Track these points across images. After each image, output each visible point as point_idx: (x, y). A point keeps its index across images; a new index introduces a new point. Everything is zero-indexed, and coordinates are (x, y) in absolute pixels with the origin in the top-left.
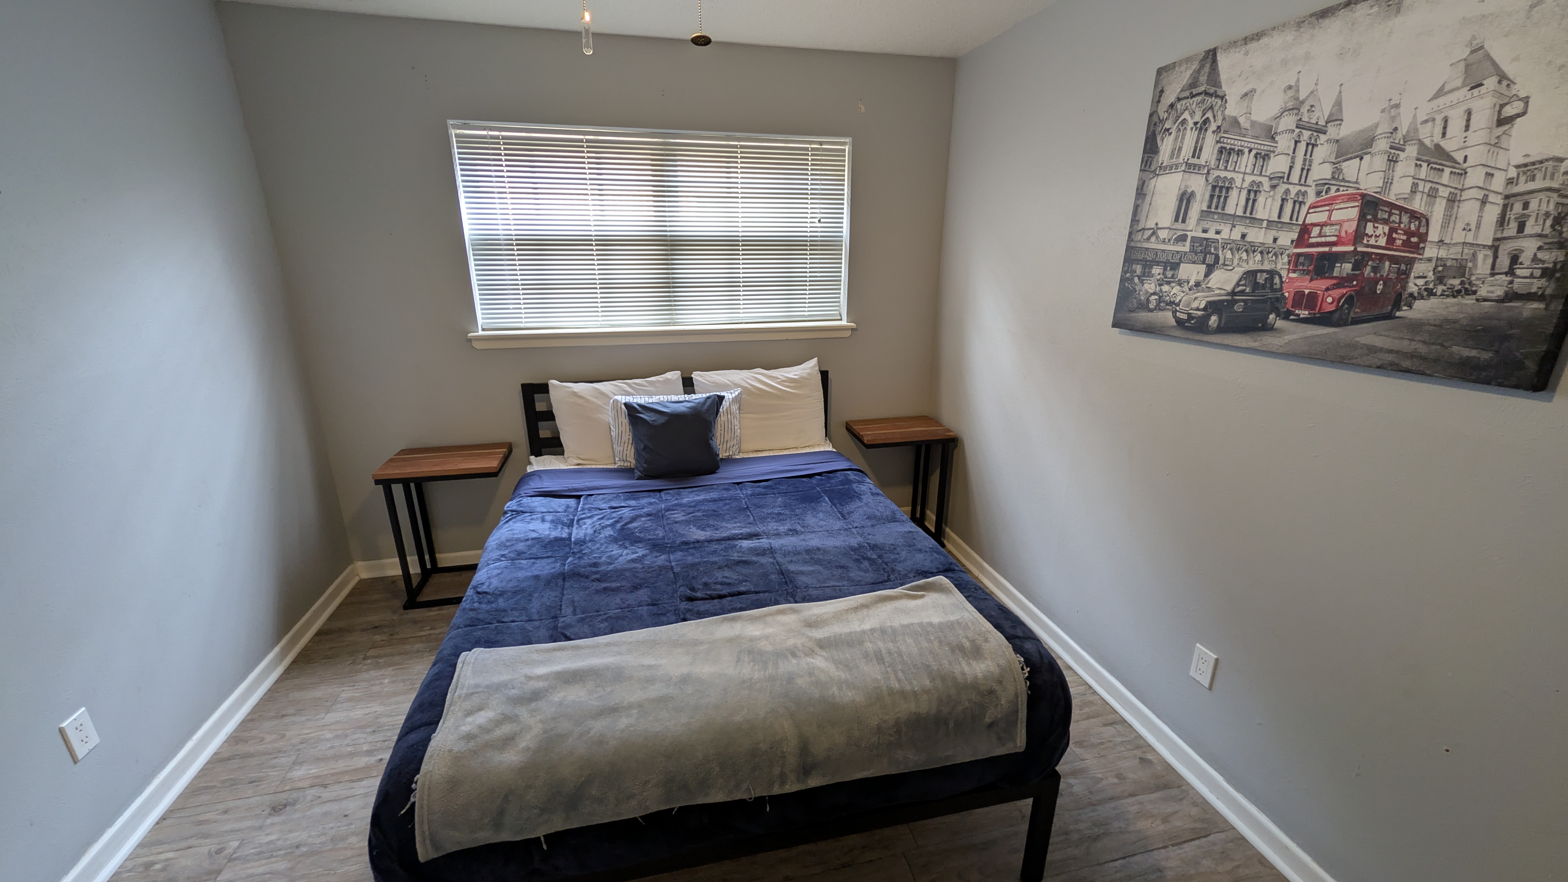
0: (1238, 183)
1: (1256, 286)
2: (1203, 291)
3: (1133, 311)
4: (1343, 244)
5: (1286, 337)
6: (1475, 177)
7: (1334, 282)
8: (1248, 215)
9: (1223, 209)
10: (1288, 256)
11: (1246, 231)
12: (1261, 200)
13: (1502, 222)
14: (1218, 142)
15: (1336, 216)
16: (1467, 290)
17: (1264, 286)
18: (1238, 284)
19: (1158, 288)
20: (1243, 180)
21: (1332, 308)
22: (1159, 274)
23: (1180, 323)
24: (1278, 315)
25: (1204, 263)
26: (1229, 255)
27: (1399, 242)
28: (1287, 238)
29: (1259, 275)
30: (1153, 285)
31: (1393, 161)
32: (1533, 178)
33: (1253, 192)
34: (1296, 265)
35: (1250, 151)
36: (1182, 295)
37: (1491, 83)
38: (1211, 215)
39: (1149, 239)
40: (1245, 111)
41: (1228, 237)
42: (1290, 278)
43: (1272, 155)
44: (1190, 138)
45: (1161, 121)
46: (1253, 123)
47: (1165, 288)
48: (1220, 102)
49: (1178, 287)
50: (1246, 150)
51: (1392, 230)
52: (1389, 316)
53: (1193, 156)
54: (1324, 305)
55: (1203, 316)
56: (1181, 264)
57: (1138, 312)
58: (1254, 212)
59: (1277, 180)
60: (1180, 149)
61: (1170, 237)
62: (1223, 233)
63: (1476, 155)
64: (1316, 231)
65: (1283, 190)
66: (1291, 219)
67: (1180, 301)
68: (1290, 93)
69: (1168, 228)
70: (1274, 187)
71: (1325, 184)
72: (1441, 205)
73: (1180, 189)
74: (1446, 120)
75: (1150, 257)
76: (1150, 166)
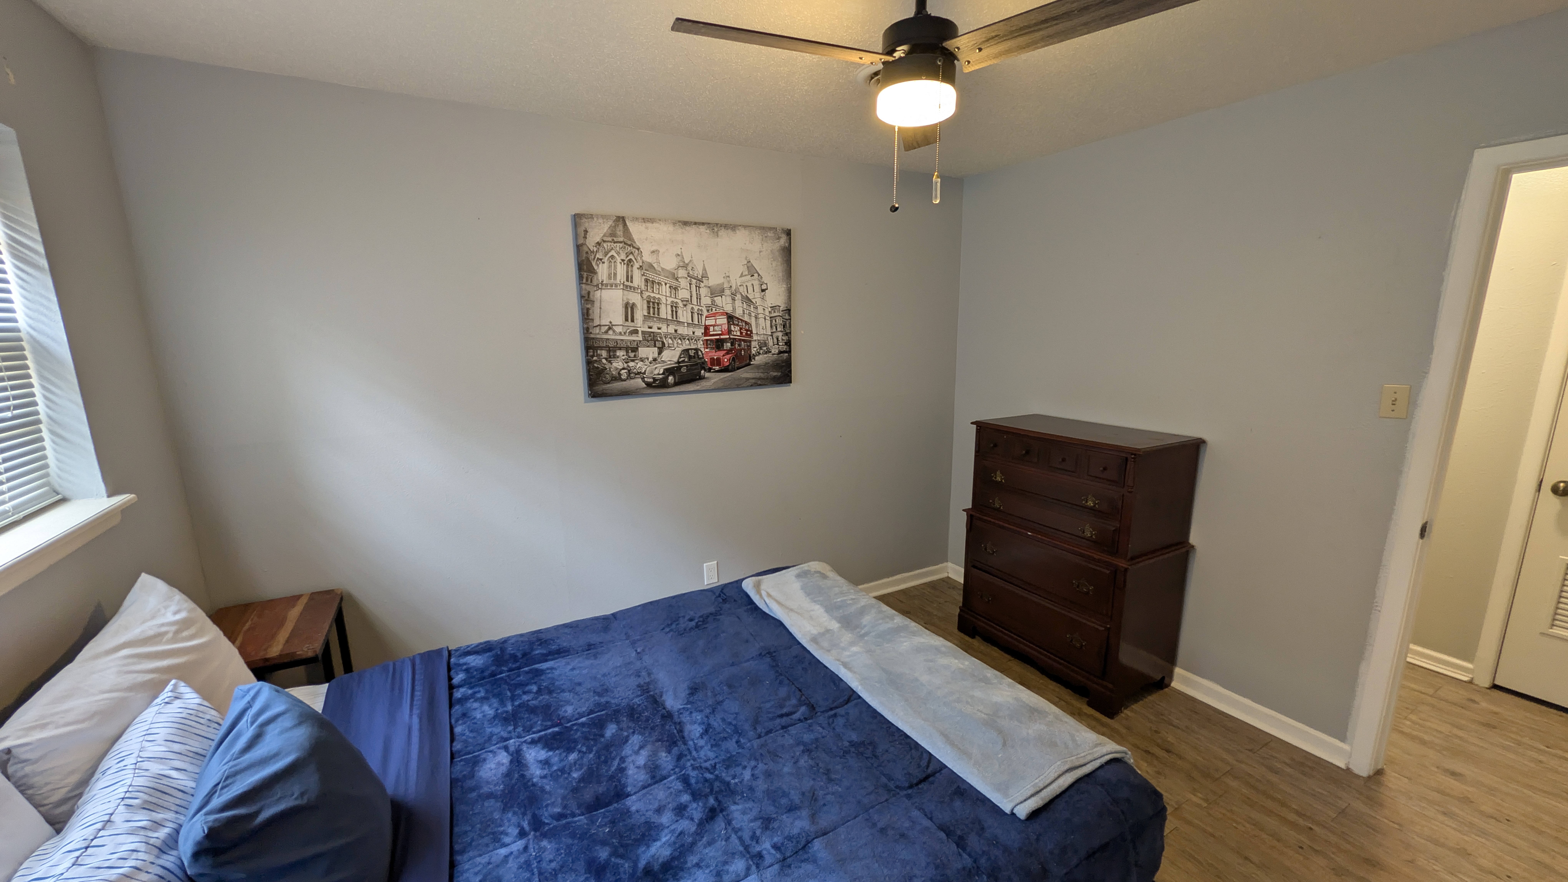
0: (664, 301)
1: (690, 357)
2: (660, 363)
3: (609, 383)
4: (724, 335)
5: (712, 381)
6: (760, 310)
7: (725, 352)
8: (675, 319)
9: (659, 315)
10: (702, 340)
11: (676, 328)
12: (680, 312)
13: (771, 327)
14: (643, 275)
15: (718, 322)
16: (768, 352)
17: (694, 357)
18: (680, 357)
19: (626, 365)
20: (667, 300)
21: (727, 364)
22: (623, 356)
23: (649, 385)
24: (705, 371)
25: (655, 346)
26: (670, 341)
27: (744, 334)
28: (699, 332)
29: (690, 351)
31: (734, 300)
32: (775, 312)
33: (674, 307)
34: (707, 345)
35: (666, 284)
36: (646, 367)
37: (756, 275)
38: (652, 318)
39: (606, 332)
40: (655, 261)
41: (666, 331)
42: (706, 352)
43: (679, 288)
44: (621, 270)
45: (593, 252)
46: (663, 269)
47: (631, 364)
48: (637, 251)
49: (642, 363)
50: (663, 284)
51: (741, 329)
52: (749, 364)
53: (627, 280)
54: (724, 363)
55: (663, 378)
56: (639, 348)
57: (613, 383)
58: (678, 318)
59: (686, 302)
60: (615, 274)
61: (625, 331)
62: (662, 329)
63: (758, 302)
64: (711, 328)
65: (690, 307)
66: (699, 322)
67: (645, 371)
68: (680, 258)
69: (621, 325)
70: (685, 305)
71: (710, 307)
72: (753, 319)
73: (623, 300)
74: (747, 286)
75: (611, 344)
76: (591, 282)
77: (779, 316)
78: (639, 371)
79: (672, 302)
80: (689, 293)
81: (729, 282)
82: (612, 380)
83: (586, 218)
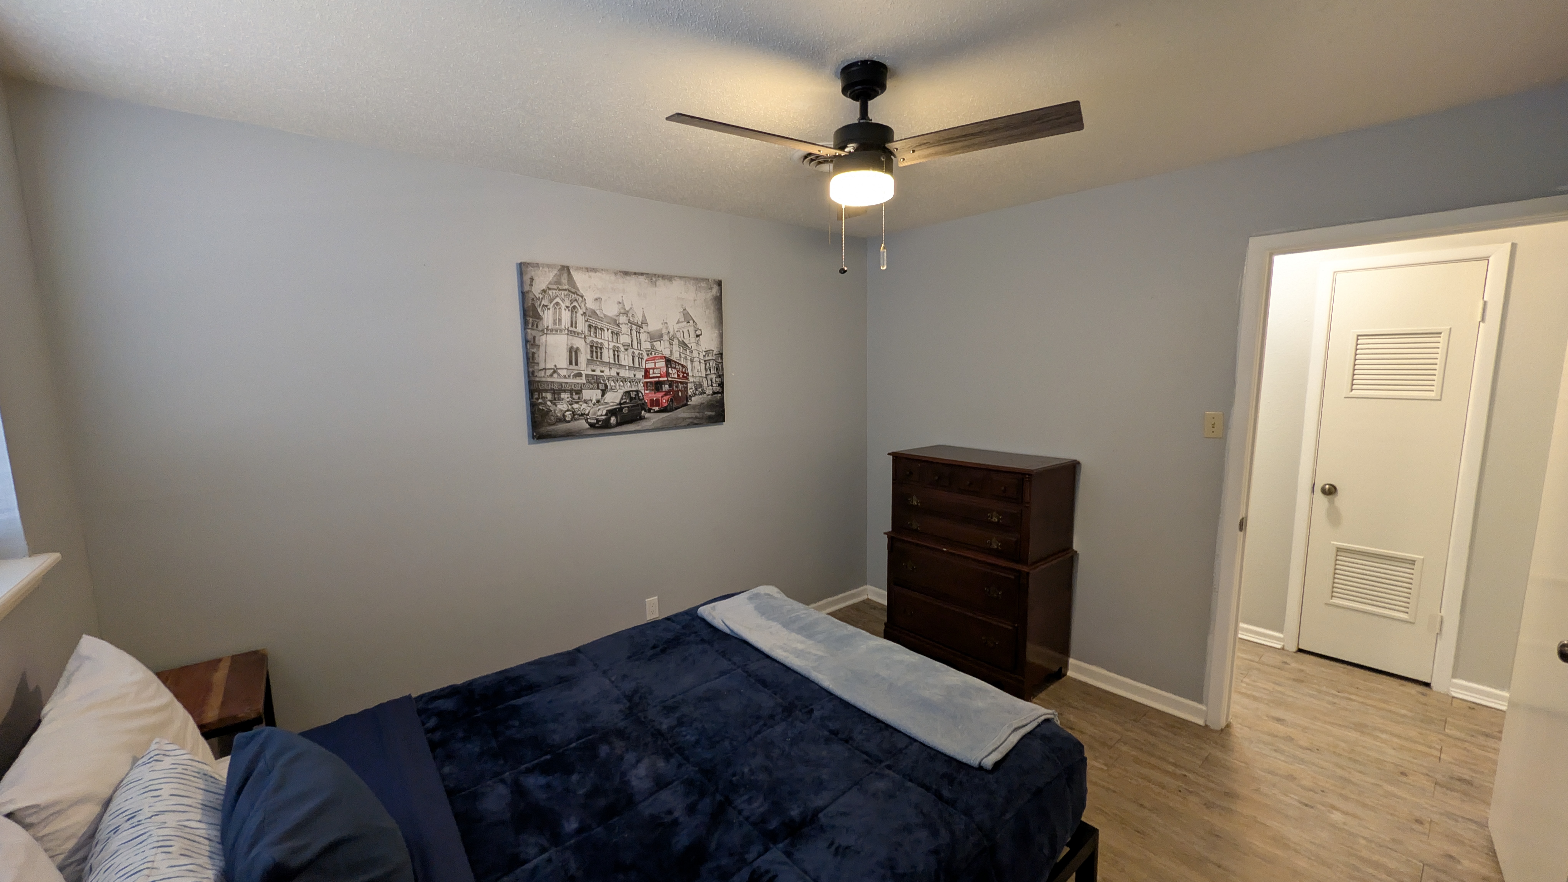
0: (606, 345)
1: (631, 399)
2: (603, 405)
4: (663, 377)
5: (652, 421)
6: (695, 354)
7: (664, 393)
8: (617, 362)
9: (601, 358)
10: (643, 383)
11: (618, 371)
12: (622, 356)
13: (706, 369)
14: (586, 321)
15: (658, 365)
16: (703, 393)
17: (635, 398)
18: (622, 399)
19: (570, 407)
20: (609, 345)
21: (666, 405)
22: (568, 398)
23: (592, 426)
24: (645, 411)
25: (598, 388)
26: (613, 384)
27: (681, 376)
28: (640, 375)
29: (631, 393)
31: (671, 344)
32: (707, 356)
33: (616, 352)
34: (647, 387)
35: (608, 330)
36: (589, 408)
37: (691, 322)
38: (595, 362)
39: (551, 375)
40: (598, 308)
41: (609, 374)
42: (646, 393)
43: (620, 334)
44: (565, 316)
45: (538, 299)
46: (605, 316)
47: (575, 406)
48: (581, 299)
49: (585, 404)
50: (606, 329)
51: (678, 371)
52: (686, 405)
53: (572, 326)
54: (663, 404)
55: (606, 419)
56: (583, 391)
58: (620, 361)
59: (627, 347)
60: (560, 320)
61: (569, 374)
62: (605, 372)
63: (693, 346)
64: (651, 371)
65: (631, 352)
66: (639, 365)
67: (589, 412)
68: (621, 305)
69: (565, 369)
70: (626, 350)
71: (649, 351)
72: (689, 362)
73: (567, 345)
74: (683, 332)
75: (556, 387)
76: (537, 327)
77: (713, 359)
78: (583, 413)
79: (614, 346)
80: (630, 338)
81: (667, 328)
82: (557, 422)
83: (532, 267)
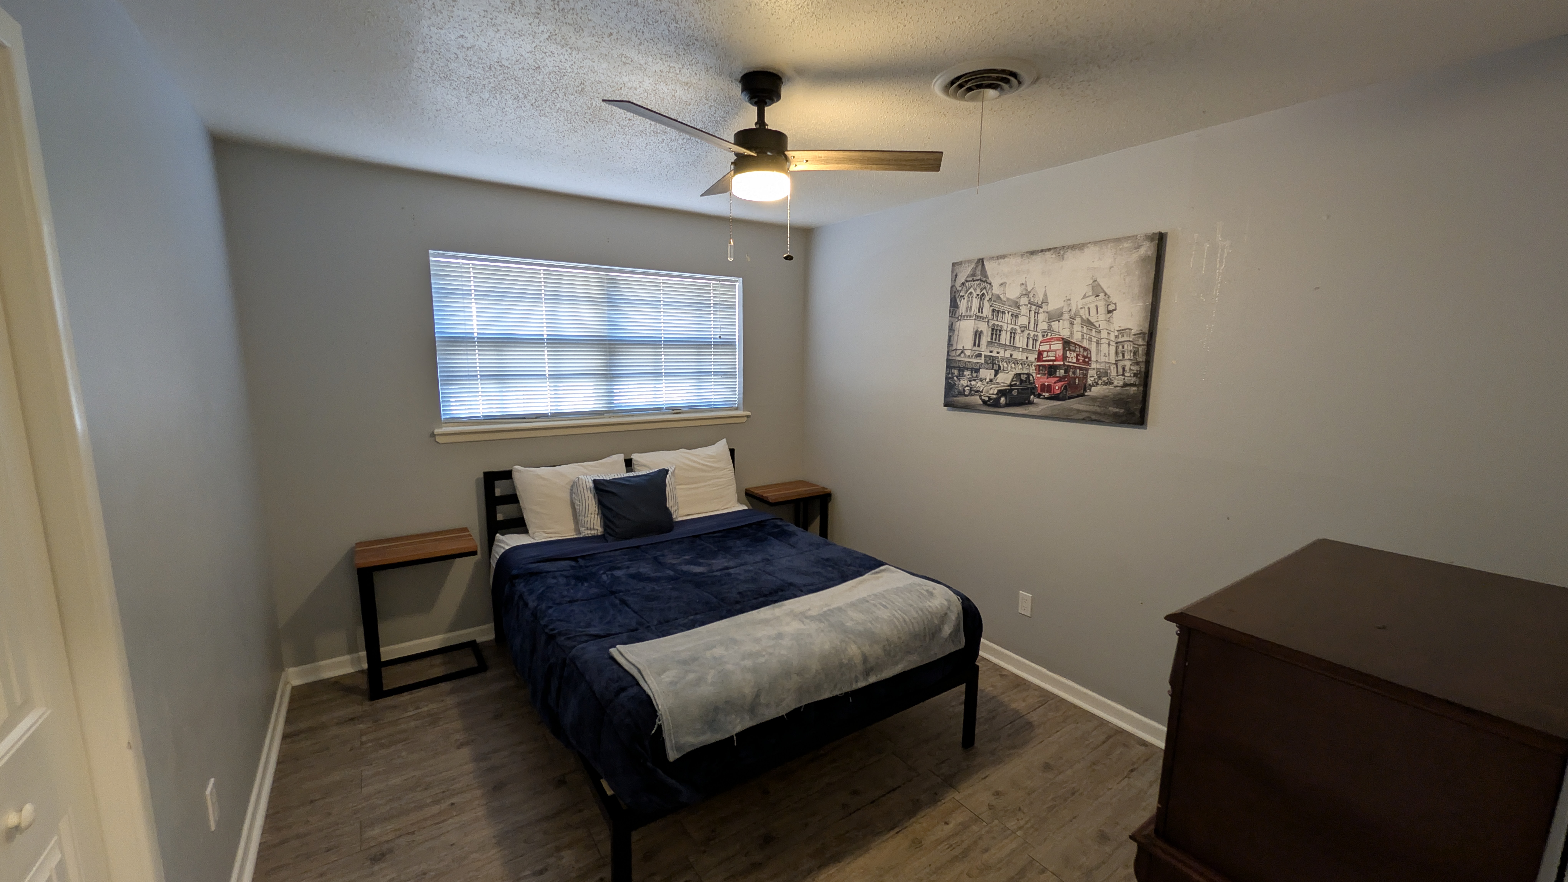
0: (1005, 329)
1: (1022, 381)
2: (994, 384)
3: (956, 397)
4: (1058, 361)
5: (1040, 407)
6: (1104, 334)
7: (1057, 379)
8: (1012, 344)
9: (999, 341)
10: (1035, 366)
11: (1012, 353)
12: (1017, 337)
13: (1117, 353)
14: (991, 306)
15: (1053, 347)
16: (1109, 383)
17: (1025, 381)
18: (1012, 381)
19: (969, 383)
20: (1007, 327)
21: (1058, 392)
22: (969, 375)
23: (985, 402)
24: (1035, 396)
25: (992, 369)
26: (1005, 365)
27: (1081, 361)
28: (1033, 357)
29: (1022, 375)
30: (966, 381)
31: (1072, 324)
32: (1123, 336)
33: (1013, 333)
34: (1039, 371)
35: (1008, 312)
36: (984, 386)
37: (1102, 295)
38: (993, 344)
39: (959, 355)
40: (1002, 292)
41: (1003, 356)
42: (1038, 377)
43: (1019, 315)
44: (975, 303)
45: (958, 291)
46: (1008, 299)
47: (973, 383)
48: (989, 286)
49: (980, 382)
51: (1078, 355)
52: (1083, 395)
53: (979, 312)
54: (1055, 391)
55: (996, 398)
56: (981, 370)
57: (958, 397)
58: (1015, 344)
59: (1024, 328)
60: (971, 307)
61: (972, 354)
62: (1000, 353)
63: (1103, 325)
64: (1045, 354)
65: (1027, 333)
66: (1033, 348)
67: (983, 390)
68: (1023, 287)
69: (970, 349)
70: (1022, 331)
71: (1045, 332)
72: (1094, 345)
73: (974, 329)
77: (1135, 341)
78: (978, 389)
79: (1012, 329)
80: (1028, 319)
82: (958, 394)
83: (960, 265)
